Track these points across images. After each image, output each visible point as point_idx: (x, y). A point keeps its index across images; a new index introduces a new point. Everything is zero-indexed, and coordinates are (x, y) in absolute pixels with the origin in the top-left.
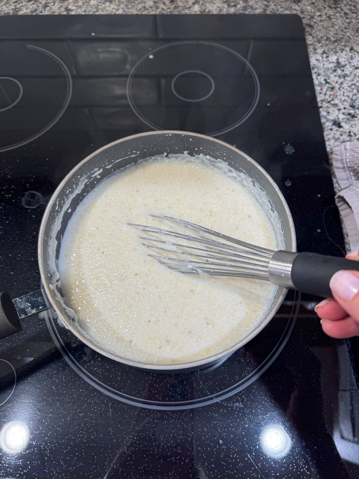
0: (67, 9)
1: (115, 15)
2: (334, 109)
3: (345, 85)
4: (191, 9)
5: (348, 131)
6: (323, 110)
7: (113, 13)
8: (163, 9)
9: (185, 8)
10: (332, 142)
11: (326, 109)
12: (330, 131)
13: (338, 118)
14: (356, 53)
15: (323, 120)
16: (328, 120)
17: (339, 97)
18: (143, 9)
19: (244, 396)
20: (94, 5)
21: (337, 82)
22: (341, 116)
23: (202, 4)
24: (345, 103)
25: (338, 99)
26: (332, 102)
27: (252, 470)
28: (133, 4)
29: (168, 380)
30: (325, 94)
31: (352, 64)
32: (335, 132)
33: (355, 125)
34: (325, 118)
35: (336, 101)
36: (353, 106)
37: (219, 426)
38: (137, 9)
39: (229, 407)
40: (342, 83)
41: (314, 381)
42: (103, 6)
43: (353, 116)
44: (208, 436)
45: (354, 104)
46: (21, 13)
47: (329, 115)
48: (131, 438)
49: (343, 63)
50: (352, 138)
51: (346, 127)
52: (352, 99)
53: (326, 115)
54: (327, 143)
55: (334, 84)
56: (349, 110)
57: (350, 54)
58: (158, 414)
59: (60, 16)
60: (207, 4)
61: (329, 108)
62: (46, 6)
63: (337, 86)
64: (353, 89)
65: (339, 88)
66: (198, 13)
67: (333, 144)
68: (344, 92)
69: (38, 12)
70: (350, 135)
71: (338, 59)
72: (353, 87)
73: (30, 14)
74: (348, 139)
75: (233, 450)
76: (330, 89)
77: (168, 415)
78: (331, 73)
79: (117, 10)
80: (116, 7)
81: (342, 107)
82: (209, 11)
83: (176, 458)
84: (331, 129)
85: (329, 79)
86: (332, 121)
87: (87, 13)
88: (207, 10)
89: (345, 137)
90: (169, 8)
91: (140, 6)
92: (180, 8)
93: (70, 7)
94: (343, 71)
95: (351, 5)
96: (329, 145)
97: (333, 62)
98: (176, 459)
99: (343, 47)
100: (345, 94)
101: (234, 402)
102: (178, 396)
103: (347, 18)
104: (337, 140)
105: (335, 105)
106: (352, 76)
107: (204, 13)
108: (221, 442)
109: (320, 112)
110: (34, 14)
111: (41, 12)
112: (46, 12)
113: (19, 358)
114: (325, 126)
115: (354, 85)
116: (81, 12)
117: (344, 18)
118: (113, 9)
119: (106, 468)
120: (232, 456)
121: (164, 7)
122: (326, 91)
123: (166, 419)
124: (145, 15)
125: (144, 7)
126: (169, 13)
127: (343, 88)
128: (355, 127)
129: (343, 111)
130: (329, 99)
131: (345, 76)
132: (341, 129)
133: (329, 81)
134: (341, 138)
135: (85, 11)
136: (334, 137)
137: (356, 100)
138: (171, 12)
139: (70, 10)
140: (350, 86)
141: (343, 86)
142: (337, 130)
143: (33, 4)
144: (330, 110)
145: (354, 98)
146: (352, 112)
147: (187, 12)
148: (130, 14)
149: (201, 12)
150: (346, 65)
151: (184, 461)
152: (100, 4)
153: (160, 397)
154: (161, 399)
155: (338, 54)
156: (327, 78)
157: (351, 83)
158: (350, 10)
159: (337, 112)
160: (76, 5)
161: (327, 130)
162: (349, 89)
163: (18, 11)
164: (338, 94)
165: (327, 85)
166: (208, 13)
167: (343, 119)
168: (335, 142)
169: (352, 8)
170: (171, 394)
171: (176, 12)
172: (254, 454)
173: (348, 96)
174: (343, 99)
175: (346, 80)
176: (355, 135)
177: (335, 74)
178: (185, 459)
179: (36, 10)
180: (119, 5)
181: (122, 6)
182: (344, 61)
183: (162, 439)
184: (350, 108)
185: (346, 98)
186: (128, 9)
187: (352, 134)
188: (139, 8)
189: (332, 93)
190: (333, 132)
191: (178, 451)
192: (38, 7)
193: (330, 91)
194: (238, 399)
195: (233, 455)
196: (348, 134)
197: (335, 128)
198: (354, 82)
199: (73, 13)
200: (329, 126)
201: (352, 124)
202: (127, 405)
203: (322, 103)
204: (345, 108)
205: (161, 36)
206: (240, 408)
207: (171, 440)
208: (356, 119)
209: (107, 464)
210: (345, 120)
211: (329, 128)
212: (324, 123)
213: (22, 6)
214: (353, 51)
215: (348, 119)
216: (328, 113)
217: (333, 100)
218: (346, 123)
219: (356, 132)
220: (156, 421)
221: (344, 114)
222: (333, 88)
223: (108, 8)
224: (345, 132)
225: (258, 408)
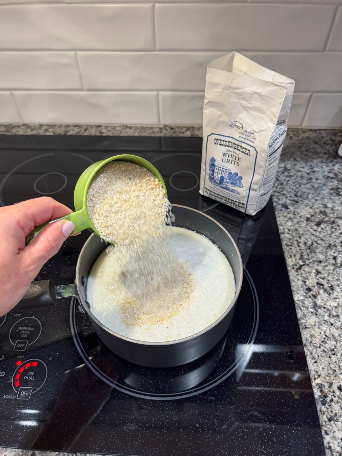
0: (100, 132)
1: (133, 137)
2: (283, 197)
3: (290, 182)
4: (185, 134)
5: (293, 211)
6: (275, 198)
7: (131, 135)
8: (165, 133)
9: (180, 133)
10: (282, 218)
11: (277, 197)
12: (280, 211)
13: (286, 203)
14: (298, 162)
15: (275, 204)
16: (279, 204)
17: (286, 189)
18: (152, 133)
19: (215, 392)
20: (119, 130)
21: (285, 180)
22: (288, 202)
23: (192, 131)
24: (291, 193)
25: (285, 191)
26: (282, 193)
27: (221, 448)
28: (145, 130)
29: (159, 378)
30: (277, 187)
31: (295, 169)
32: (284, 212)
33: (298, 207)
34: (277, 202)
35: (285, 192)
36: (296, 196)
37: (197, 413)
38: (148, 133)
39: (204, 399)
40: (288, 181)
41: (268, 382)
42: (125, 131)
43: (297, 202)
44: (188, 420)
45: (297, 194)
46: (69, 134)
47: (279, 201)
48: (130, 420)
49: (289, 168)
50: (296, 216)
51: (292, 208)
52: (295, 191)
53: (277, 201)
54: (278, 219)
55: (283, 181)
56: (293, 198)
57: (294, 163)
58: (151, 402)
59: (96, 136)
60: (196, 131)
61: (279, 196)
62: (86, 130)
63: (285, 182)
64: (296, 185)
65: (286, 184)
66: (189, 136)
67: (283, 219)
68: (290, 187)
69: (81, 134)
70: (294, 214)
71: (285, 166)
72: (296, 183)
73: (75, 134)
74: (293, 216)
75: (206, 432)
76: (280, 184)
77: (159, 404)
78: (281, 174)
79: (135, 133)
80: (133, 131)
81: (288, 196)
82: (197, 135)
83: (163, 436)
84: (281, 210)
85: (279, 178)
86: (281, 204)
87: (114, 135)
88: (195, 135)
89: (291, 215)
90: (170, 133)
91: (150, 131)
92: (177, 133)
93: (103, 131)
94: (289, 173)
95: (295, 131)
96: (280, 220)
97: (282, 168)
98: (163, 438)
99: (289, 158)
100: (291, 188)
101: (208, 396)
102: (166, 390)
103: (292, 140)
104: (285, 217)
105: (284, 195)
106: (295, 176)
107: (193, 136)
108: (198, 426)
109: (273, 199)
110: (78, 135)
111: (83, 133)
112: (86, 134)
113: (50, 358)
114: (277, 208)
115: (297, 182)
116: (110, 134)
117: (290, 140)
118: (132, 132)
119: (109, 442)
120: (205, 436)
121: (167, 132)
122: (277, 185)
123: (157, 406)
124: (153, 137)
125: (153, 132)
126: (169, 136)
127: (289, 184)
128: (298, 209)
129: (290, 198)
130: (280, 191)
131: (290, 176)
132: (288, 210)
133: (279, 179)
134: (288, 215)
135: (113, 134)
136: (283, 215)
137: (298, 191)
138: (171, 135)
139: (102, 133)
140: (294, 183)
141: (289, 183)
142: (285, 211)
143: (78, 128)
144: (280, 198)
145: (297, 190)
146: (296, 199)
147: (182, 135)
148: (143, 136)
149: (191, 135)
150: (290, 170)
151: (169, 439)
152: (123, 130)
153: (153, 390)
154: (153, 391)
155: (285, 163)
156: (278, 177)
157: (295, 180)
158: (294, 134)
159: (285, 199)
160: (107, 130)
161: (278, 210)
162: (293, 184)
163: (67, 133)
164: (285, 188)
165: (278, 182)
166: (196, 136)
167: (289, 203)
168: (284, 218)
169: (296, 133)
170: (161, 388)
171: (174, 135)
172: (222, 435)
173: (293, 189)
174: (289, 190)
175: (291, 179)
176: (298, 214)
177: (283, 175)
178: (170, 438)
179: (79, 132)
180: (136, 131)
181: (138, 131)
182: (289, 167)
183: (153, 421)
184: (294, 197)
185: (291, 190)
186: (142, 132)
187: (296, 213)
188: (149, 132)
189: (281, 187)
190: (282, 211)
191: (165, 431)
192: (81, 130)
193: (280, 185)
194: (211, 393)
195: (207, 436)
196: (293, 213)
197: (284, 209)
198: (297, 180)
199: (104, 135)
200: (279, 208)
201: (296, 207)
202: (128, 395)
203: (274, 193)
204: (291, 197)
205: (164, 149)
206: (213, 400)
207: (160, 423)
208: (299, 204)
209: (110, 439)
210: (291, 204)
211: (280, 209)
212: (276, 206)
213: (70, 130)
214: (295, 161)
215: (293, 204)
216: (279, 199)
217: (282, 191)
218: (291, 206)
219: (299, 212)
220: (149, 408)
221: (290, 200)
222: (282, 184)
223: (129, 132)
224: (291, 212)
225: (226, 401)
